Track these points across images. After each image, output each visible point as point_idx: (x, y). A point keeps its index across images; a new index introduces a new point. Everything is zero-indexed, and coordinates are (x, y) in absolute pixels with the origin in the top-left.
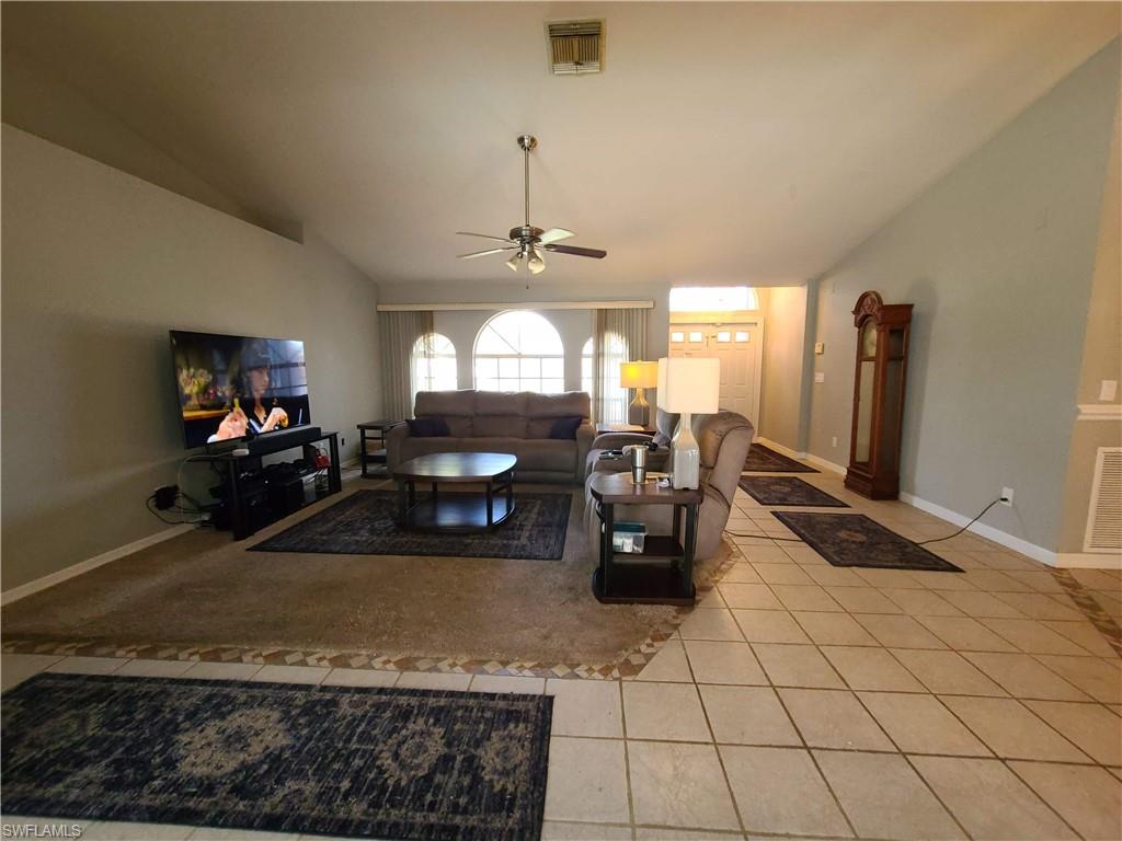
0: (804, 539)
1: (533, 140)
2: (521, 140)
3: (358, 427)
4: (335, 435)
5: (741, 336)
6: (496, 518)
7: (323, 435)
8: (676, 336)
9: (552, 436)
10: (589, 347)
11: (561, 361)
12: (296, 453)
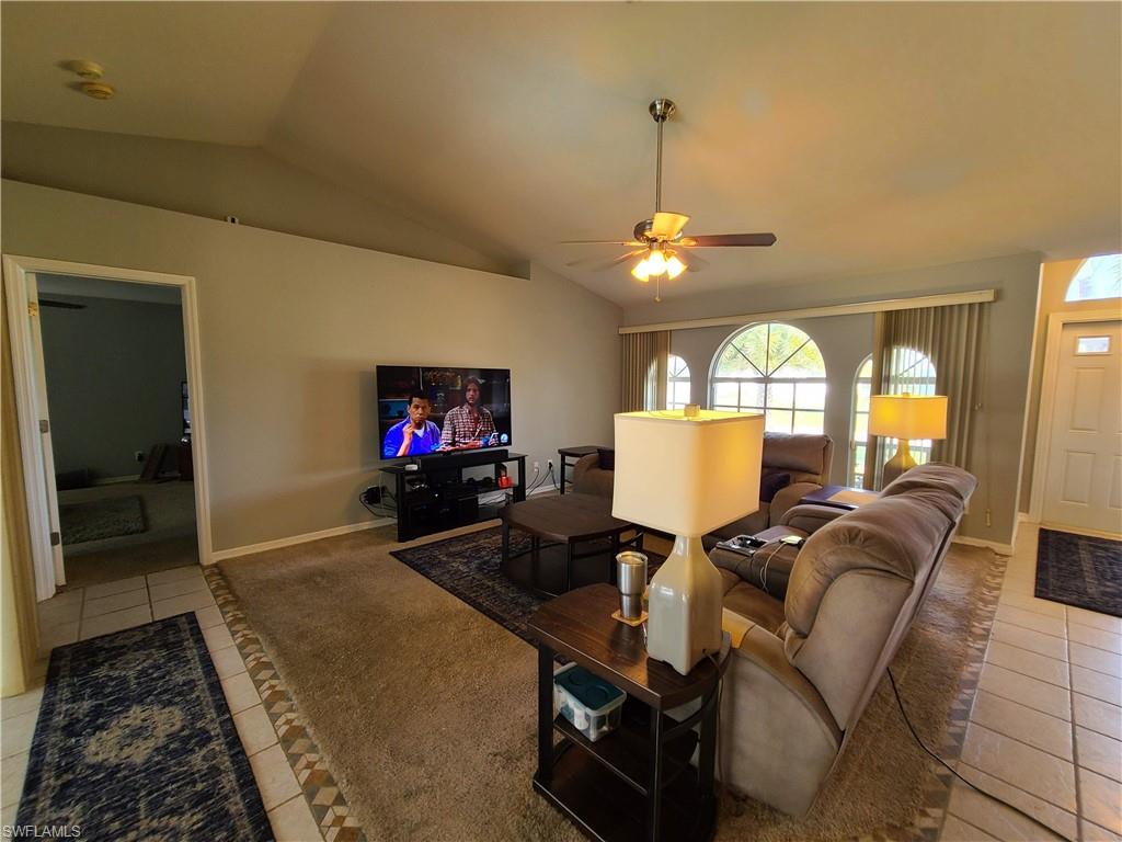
2: (653, 109)
3: (560, 451)
4: (523, 458)
7: (509, 457)
12: (489, 470)
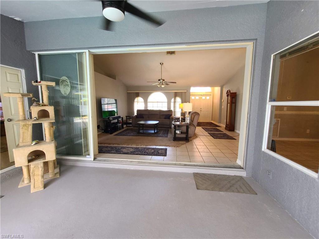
0: (211, 136)
1: (163, 63)
2: (161, 63)
3: (125, 116)
5: (208, 98)
6: (155, 131)
7: (121, 117)
8: (193, 98)
9: (165, 119)
10: (173, 100)
11: (167, 103)
